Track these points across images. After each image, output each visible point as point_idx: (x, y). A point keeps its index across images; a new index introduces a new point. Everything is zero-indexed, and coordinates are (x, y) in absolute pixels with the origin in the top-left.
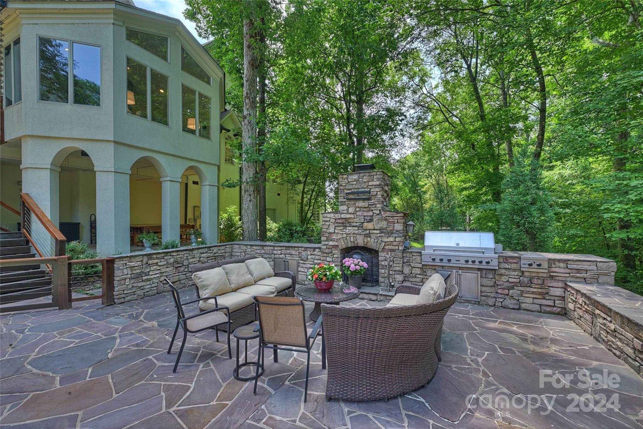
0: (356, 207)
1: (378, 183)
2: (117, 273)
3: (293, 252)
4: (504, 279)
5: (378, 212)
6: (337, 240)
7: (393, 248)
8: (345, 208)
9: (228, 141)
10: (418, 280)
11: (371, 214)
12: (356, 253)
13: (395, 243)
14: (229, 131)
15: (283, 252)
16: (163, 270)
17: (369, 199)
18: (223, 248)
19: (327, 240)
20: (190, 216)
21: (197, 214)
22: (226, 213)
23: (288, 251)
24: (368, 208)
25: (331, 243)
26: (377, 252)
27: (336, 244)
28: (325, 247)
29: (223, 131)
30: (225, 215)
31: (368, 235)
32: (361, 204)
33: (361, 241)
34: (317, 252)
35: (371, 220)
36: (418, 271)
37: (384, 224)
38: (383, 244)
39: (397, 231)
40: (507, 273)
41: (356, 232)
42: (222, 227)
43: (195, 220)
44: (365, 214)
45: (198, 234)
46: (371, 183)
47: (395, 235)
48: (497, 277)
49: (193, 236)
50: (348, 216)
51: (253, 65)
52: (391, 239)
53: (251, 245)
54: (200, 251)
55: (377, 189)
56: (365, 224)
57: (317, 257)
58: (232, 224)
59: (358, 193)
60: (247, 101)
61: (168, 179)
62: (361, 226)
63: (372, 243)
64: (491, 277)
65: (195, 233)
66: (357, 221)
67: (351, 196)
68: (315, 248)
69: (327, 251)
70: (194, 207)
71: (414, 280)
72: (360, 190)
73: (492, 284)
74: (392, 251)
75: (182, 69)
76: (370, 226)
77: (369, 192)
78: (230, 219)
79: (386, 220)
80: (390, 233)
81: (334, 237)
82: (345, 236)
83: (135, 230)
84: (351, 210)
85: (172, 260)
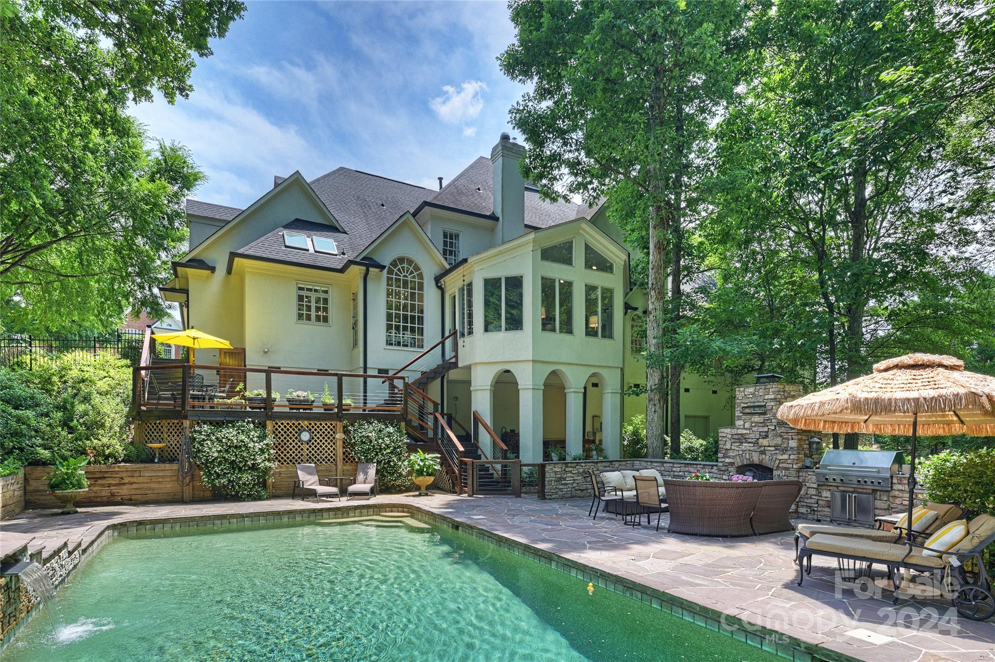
0: (752, 423)
1: (772, 397)
2: (547, 475)
3: (692, 470)
4: (898, 501)
5: (773, 428)
6: (733, 457)
7: (787, 466)
8: (741, 423)
9: (635, 324)
10: (813, 501)
11: (766, 429)
12: (750, 470)
13: (789, 461)
14: (636, 309)
15: (682, 469)
16: (576, 478)
17: (764, 414)
18: (624, 463)
19: (724, 457)
20: (589, 428)
21: (597, 425)
22: (631, 425)
23: (687, 469)
24: (764, 424)
25: (727, 460)
26: (771, 470)
27: (732, 461)
28: (721, 464)
29: (629, 311)
30: (630, 428)
31: (763, 452)
32: (756, 419)
33: (756, 458)
34: (714, 470)
35: (766, 437)
36: (813, 492)
37: (778, 441)
38: (777, 462)
39: (791, 448)
40: (901, 494)
41: (752, 449)
42: (626, 443)
43: (594, 434)
44: (761, 429)
45: (600, 450)
46: (766, 397)
47: (789, 452)
48: (891, 499)
49: (594, 453)
50: (744, 432)
51: (659, 248)
52: (786, 457)
53: (652, 462)
54: (604, 464)
55: (772, 404)
56: (761, 441)
57: (715, 475)
58: (638, 439)
59: (754, 407)
60: (653, 293)
61: (572, 390)
62: (756, 443)
63: (766, 460)
64: (885, 499)
65: (596, 449)
66: (753, 436)
67: (747, 411)
68: (713, 466)
69: (723, 468)
70: (594, 417)
71: (809, 501)
72: (756, 404)
73: (886, 507)
74: (787, 469)
75: (586, 267)
76: (765, 442)
77: (765, 406)
78: (635, 433)
79: (781, 436)
80: (785, 450)
81: (731, 454)
82: (741, 452)
83: (546, 444)
84: (747, 425)
85: (581, 470)
